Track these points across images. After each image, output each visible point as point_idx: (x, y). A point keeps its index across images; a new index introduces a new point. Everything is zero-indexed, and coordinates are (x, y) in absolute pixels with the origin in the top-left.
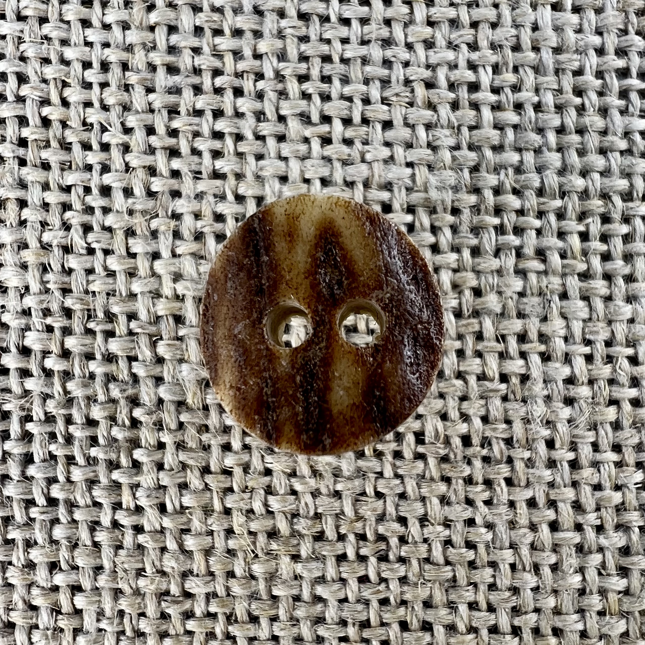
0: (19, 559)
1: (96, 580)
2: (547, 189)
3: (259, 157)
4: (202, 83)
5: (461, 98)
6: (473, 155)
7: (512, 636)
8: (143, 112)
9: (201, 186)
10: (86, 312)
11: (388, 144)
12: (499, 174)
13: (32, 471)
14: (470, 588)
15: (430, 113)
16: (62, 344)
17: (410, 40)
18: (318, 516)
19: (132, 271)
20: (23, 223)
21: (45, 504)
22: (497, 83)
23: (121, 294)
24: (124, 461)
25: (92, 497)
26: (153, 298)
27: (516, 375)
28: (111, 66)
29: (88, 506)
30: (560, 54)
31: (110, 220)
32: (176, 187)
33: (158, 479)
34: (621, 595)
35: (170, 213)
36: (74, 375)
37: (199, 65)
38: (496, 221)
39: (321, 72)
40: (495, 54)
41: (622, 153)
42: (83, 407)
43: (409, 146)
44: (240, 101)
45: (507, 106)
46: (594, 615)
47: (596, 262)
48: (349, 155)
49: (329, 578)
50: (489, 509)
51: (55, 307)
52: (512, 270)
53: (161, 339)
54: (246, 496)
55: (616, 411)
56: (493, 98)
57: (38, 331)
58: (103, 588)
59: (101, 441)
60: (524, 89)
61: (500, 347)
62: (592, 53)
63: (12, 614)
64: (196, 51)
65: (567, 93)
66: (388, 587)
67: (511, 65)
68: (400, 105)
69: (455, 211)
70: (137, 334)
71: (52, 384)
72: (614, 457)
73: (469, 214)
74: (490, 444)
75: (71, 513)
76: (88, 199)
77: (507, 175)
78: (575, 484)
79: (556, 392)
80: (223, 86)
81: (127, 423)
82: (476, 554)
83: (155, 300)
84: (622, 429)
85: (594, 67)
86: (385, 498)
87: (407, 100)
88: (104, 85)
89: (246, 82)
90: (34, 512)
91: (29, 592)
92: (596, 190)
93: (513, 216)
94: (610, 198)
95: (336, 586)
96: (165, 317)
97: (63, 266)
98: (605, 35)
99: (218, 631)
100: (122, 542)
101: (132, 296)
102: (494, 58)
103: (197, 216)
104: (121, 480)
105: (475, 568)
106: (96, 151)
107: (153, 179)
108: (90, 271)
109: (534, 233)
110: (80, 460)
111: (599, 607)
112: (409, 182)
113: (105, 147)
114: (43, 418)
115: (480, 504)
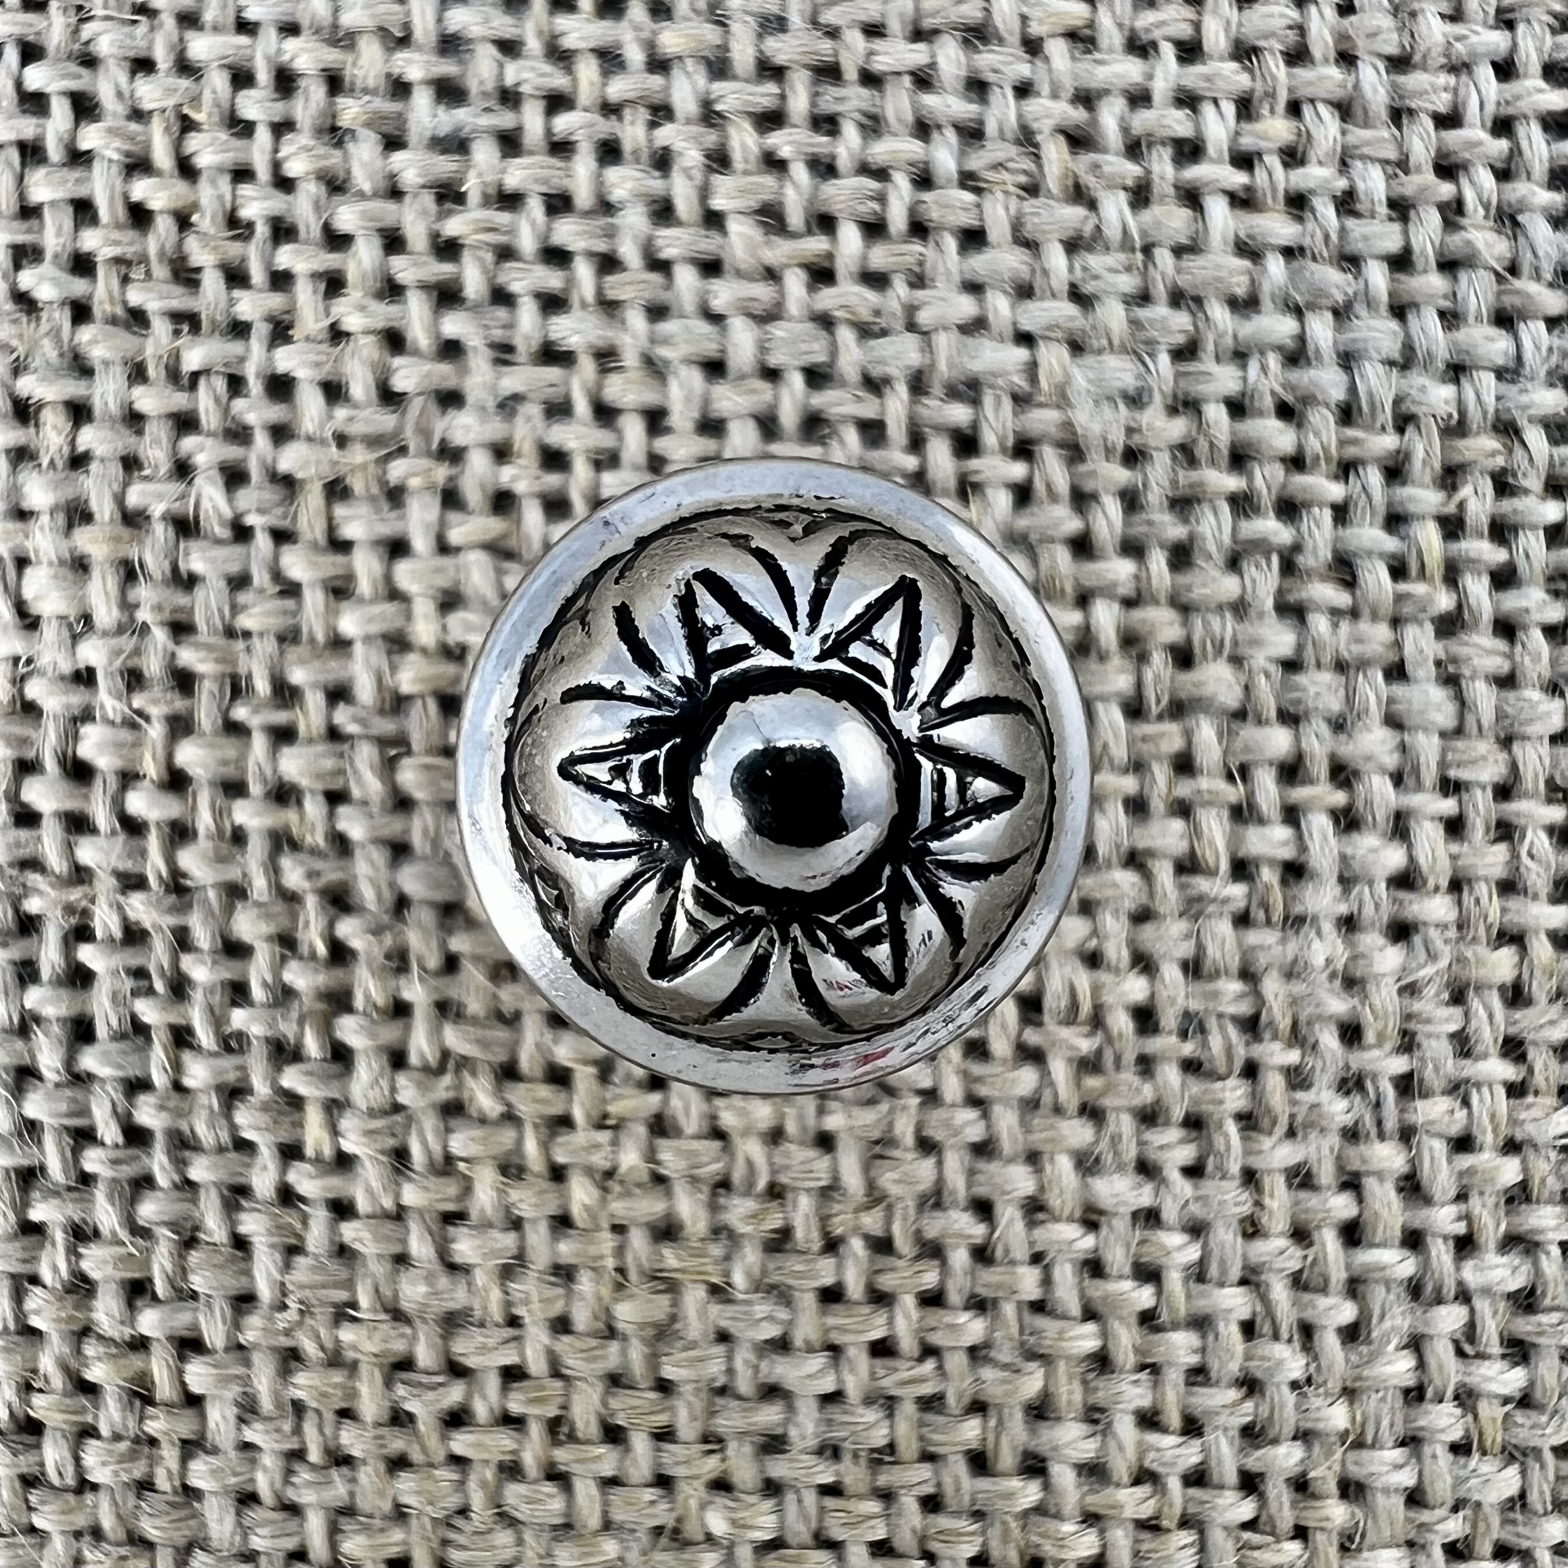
0: (55, 1269)
1: (237, 1326)
2: (1365, 408)
3: (657, 312)
4: (519, 129)
5: (1155, 177)
6: (1181, 321)
7: (1241, 1494)
8: (375, 195)
9: (513, 381)
10: (228, 681)
11: (974, 288)
12: (1244, 367)
13: (89, 1060)
14: (1144, 1376)
15: (1079, 212)
16: (170, 756)
17: (1036, 29)
18: (776, 1193)
19: (338, 583)
20: (78, 461)
21: (120, 1140)
22: (1247, 142)
23: (312, 640)
24: (312, 1046)
25: (233, 1128)
26: (389, 653)
27: (1272, 862)
28: (303, 83)
29: (221, 1150)
30: (1404, 72)
31: (290, 459)
32: (451, 383)
33: (393, 1090)
34: (1509, 1407)
35: (435, 446)
36: (195, 834)
37: (518, 84)
38: (1233, 483)
39: (813, 104)
40: (1246, 69)
41: (1553, 323)
42: (217, 911)
43: (1024, 292)
44: (613, 174)
45: (1269, 201)
46: (1442, 1452)
47: (1477, 588)
48: (877, 313)
49: (798, 1342)
50: (1196, 1187)
51: (153, 666)
52: (1269, 603)
53: (409, 752)
54: (604, 1137)
55: (1516, 958)
56: (1238, 179)
57: (112, 723)
58: (256, 1346)
59: (258, 993)
60: (1314, 159)
61: (1234, 793)
62: (1486, 74)
63: (38, 1400)
64: (509, 48)
65: (1418, 170)
66: (940, 1367)
67: (1283, 97)
68: (1006, 193)
69: (1133, 457)
70: (349, 738)
71: (143, 853)
72: (1507, 1071)
73: (1168, 461)
74: (1202, 1030)
75: (180, 1164)
76: (239, 405)
77: (1264, 369)
78: (1407, 1135)
79: (1369, 910)
80: (574, 138)
81: (322, 949)
82: (1159, 1293)
83: (396, 658)
84: (1529, 1002)
85: (1490, 109)
86: (940, 1153)
87: (1023, 179)
88: (282, 128)
89: (629, 129)
90: (93, 1161)
91: (78, 1351)
92: (1485, 413)
93: (1277, 472)
94: (1517, 432)
95: (818, 1361)
96: (419, 702)
97: (175, 569)
98: (1521, 28)
99: (530, 1460)
100: (300, 1238)
101: (339, 644)
102: (1242, 81)
103: (501, 452)
104: (302, 1090)
105: (1158, 1329)
106: (260, 291)
107: (398, 361)
108: (239, 582)
109: (1327, 515)
110: (205, 1037)
111: (1456, 1435)
112: (1020, 382)
113: (281, 280)
114: (118, 934)
115: (1174, 1176)
